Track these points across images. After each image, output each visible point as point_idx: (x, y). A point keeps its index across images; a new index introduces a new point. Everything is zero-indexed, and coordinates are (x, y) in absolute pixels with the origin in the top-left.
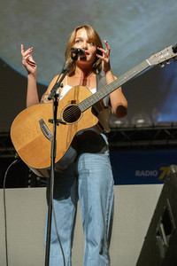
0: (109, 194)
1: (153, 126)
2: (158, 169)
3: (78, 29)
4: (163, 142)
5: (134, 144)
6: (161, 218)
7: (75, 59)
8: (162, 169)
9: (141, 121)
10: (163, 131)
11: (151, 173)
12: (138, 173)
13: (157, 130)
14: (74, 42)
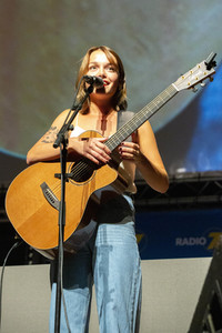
0: (134, 277)
1: (199, 177)
2: (206, 236)
3: (92, 51)
4: (213, 199)
5: (173, 201)
6: (208, 307)
7: (89, 91)
8: (211, 235)
9: (182, 170)
10: (212, 183)
11: (197, 241)
12: (179, 242)
13: (205, 182)
14: (87, 69)
